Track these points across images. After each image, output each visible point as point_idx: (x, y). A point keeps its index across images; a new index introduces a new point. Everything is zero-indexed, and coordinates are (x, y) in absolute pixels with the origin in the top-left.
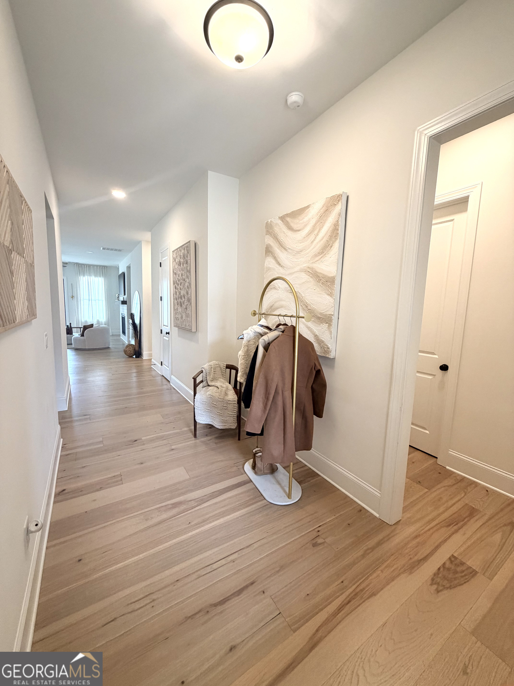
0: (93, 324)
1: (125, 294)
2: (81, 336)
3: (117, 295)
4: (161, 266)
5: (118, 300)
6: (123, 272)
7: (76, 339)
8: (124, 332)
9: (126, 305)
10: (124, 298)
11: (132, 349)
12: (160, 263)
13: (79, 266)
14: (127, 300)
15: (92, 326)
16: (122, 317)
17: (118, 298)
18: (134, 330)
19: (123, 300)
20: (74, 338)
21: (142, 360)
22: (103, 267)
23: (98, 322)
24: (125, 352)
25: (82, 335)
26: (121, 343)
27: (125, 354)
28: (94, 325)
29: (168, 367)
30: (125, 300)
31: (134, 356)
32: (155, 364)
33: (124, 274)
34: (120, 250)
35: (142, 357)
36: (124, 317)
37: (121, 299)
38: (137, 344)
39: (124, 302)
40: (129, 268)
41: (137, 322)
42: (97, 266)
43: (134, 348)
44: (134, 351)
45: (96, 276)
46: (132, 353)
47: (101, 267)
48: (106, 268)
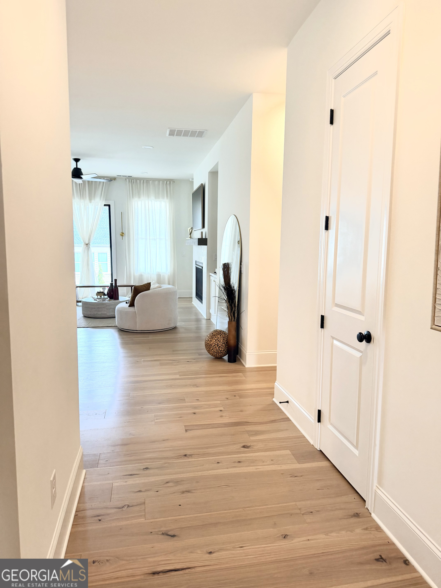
1: (203, 226)
2: (129, 306)
3: (189, 229)
4: (332, 122)
5: (191, 237)
6: (202, 184)
7: (121, 311)
9: (206, 246)
10: (202, 233)
11: (221, 341)
12: (332, 111)
13: (132, 181)
14: (207, 237)
15: (147, 287)
16: (197, 268)
17: (190, 234)
18: (229, 302)
19: (200, 237)
20: (118, 310)
21: (243, 371)
22: (168, 182)
23: (160, 281)
24: (208, 346)
25: (132, 304)
27: (209, 351)
28: (151, 284)
29: (356, 447)
30: (204, 237)
31: (226, 358)
32: (288, 402)
33: (202, 188)
35: (241, 360)
36: (201, 268)
37: (197, 235)
38: (233, 332)
39: (202, 242)
40: (214, 174)
41: (234, 281)
42: (159, 180)
43: (226, 339)
44: (226, 346)
45: (157, 197)
46: (221, 350)
47: (165, 182)
48: (173, 183)
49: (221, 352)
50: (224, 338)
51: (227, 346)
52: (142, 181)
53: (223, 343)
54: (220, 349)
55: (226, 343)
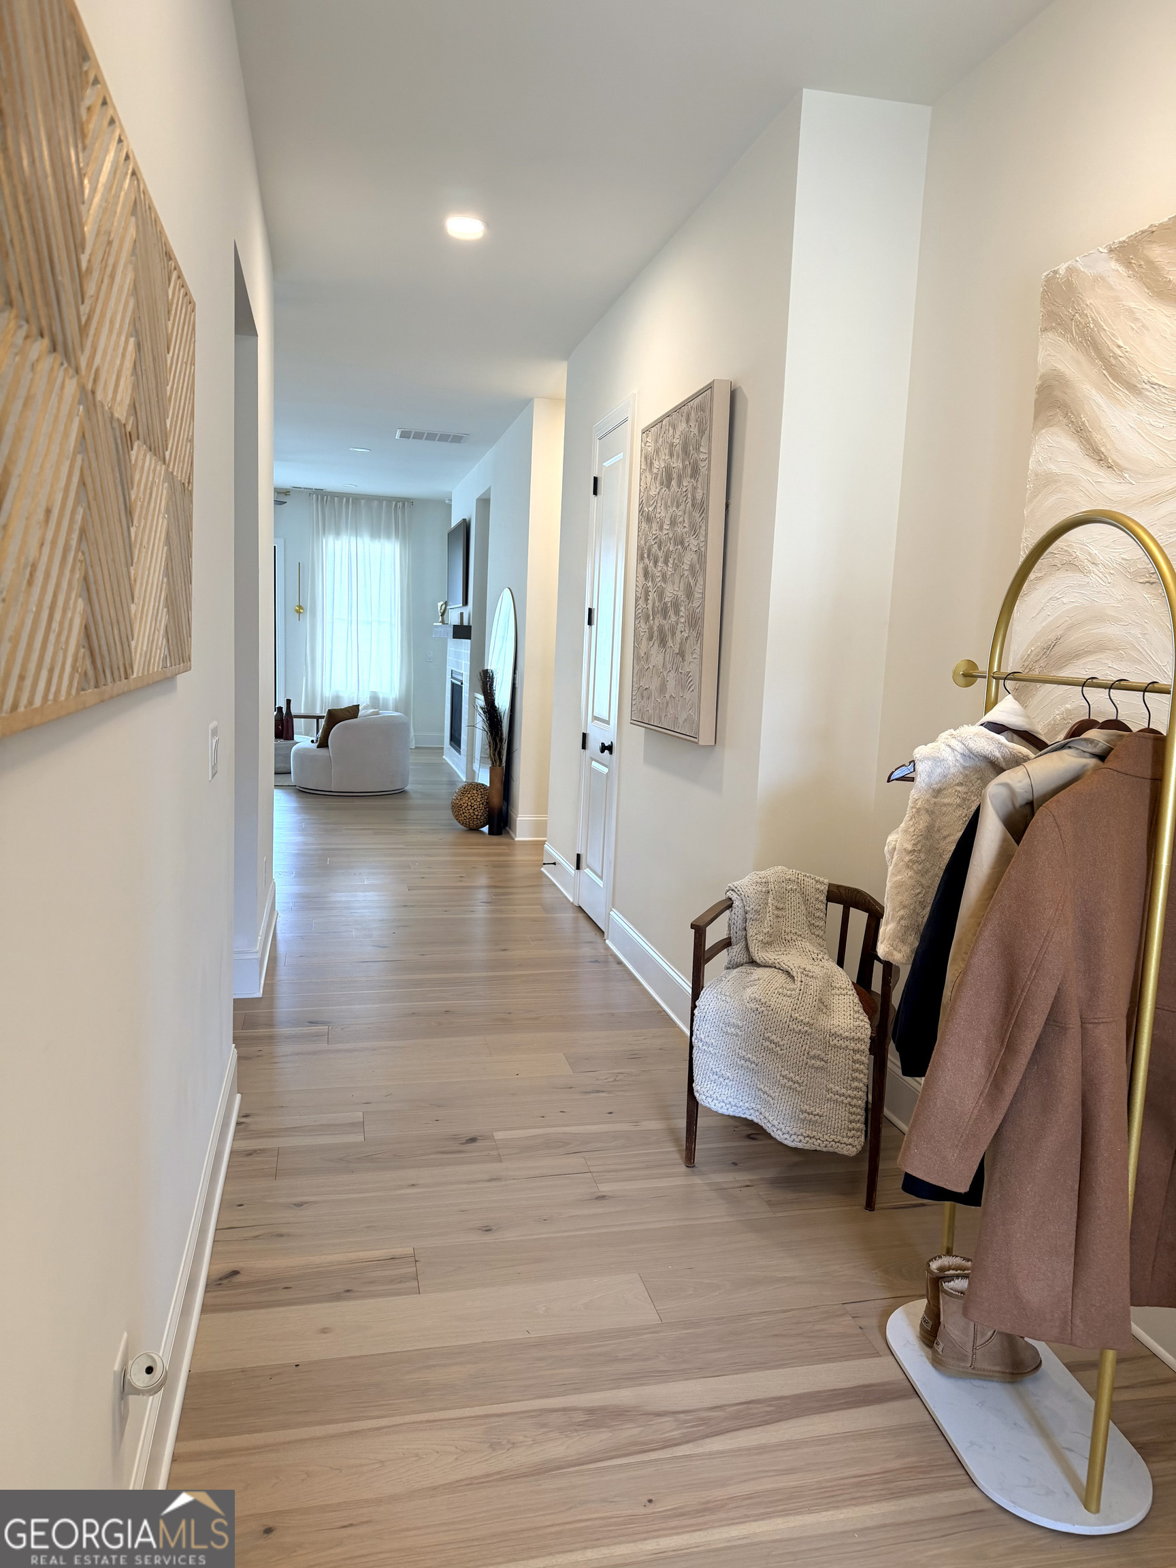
0: (358, 706)
1: (466, 602)
2: (318, 747)
3: (440, 604)
4: (595, 493)
5: (443, 622)
6: (464, 520)
7: (303, 755)
8: (455, 740)
9: (469, 641)
10: (462, 614)
11: (478, 802)
12: (596, 479)
13: (322, 499)
14: (471, 624)
15: (353, 711)
16: (453, 684)
17: (443, 615)
18: (491, 734)
19: (458, 623)
20: (296, 753)
21: (512, 844)
22: (400, 504)
23: (375, 700)
24: (456, 809)
25: (323, 743)
26: (445, 779)
27: (457, 817)
28: (360, 708)
29: (601, 878)
30: (466, 623)
31: (486, 829)
32: (554, 864)
33: (465, 526)
34: (457, 439)
35: (511, 832)
36: (460, 684)
37: (453, 618)
38: (499, 786)
39: (462, 632)
40: (484, 503)
41: (502, 701)
42: (380, 499)
43: (486, 797)
44: (485, 808)
45: (375, 534)
46: (477, 815)
47: (394, 503)
48: (410, 506)
49: (477, 818)
50: (483, 796)
51: (487, 809)
52: (345, 499)
53: (481, 802)
54: (476, 813)
55: (487, 803)
